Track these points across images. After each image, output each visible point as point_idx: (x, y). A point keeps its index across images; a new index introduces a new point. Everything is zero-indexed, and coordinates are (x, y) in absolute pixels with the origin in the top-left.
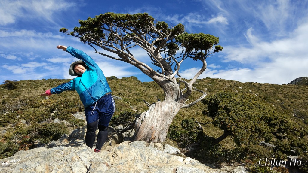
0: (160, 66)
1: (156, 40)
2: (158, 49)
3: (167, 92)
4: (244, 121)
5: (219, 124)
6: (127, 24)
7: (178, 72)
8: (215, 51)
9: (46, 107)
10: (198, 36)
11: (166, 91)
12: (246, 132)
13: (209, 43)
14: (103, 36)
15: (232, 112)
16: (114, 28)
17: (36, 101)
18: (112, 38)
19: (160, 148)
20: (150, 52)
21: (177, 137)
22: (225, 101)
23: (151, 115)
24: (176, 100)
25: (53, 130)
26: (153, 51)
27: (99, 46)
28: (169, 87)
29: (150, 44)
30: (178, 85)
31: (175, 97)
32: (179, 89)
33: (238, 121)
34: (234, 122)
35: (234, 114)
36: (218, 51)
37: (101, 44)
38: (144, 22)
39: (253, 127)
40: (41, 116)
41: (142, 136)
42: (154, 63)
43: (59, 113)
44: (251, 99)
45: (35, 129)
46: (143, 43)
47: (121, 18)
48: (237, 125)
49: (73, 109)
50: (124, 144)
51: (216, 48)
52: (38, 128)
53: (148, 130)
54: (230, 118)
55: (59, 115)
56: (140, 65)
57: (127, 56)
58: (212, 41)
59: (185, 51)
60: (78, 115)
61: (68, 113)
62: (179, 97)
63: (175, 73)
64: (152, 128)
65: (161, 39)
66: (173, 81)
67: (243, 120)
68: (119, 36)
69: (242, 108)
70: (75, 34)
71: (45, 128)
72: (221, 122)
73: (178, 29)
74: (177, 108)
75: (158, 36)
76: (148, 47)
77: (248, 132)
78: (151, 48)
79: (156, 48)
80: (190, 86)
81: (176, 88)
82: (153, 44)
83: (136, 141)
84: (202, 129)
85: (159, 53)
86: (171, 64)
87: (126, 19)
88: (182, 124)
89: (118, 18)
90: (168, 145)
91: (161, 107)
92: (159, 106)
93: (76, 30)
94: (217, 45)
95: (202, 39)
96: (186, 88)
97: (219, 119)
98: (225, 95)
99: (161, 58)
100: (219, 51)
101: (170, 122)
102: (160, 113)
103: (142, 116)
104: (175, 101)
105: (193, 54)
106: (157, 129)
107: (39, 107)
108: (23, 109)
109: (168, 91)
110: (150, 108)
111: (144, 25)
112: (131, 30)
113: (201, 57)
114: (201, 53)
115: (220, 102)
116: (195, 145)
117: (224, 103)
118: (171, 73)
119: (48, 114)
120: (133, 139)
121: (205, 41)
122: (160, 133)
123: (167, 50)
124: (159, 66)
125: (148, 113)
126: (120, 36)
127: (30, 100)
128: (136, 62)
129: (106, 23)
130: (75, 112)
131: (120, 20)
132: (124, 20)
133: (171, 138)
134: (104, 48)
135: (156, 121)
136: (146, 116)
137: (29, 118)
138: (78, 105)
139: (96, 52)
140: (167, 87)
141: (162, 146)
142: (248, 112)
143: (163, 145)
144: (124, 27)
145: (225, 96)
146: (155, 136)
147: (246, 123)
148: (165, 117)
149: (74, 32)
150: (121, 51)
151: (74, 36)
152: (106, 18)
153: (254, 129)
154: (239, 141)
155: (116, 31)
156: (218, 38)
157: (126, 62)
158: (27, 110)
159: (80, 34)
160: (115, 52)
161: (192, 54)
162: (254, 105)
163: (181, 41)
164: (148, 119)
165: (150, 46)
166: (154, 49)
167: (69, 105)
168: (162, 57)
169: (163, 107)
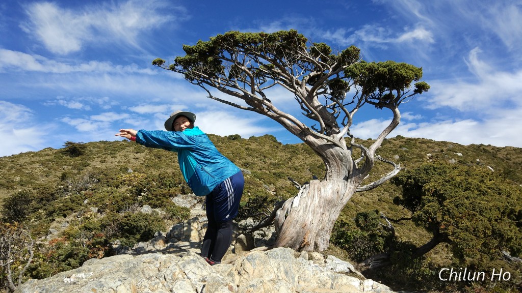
0: (318, 120)
1: (309, 75)
2: (313, 90)
3: (329, 164)
4: (471, 217)
5: (424, 221)
6: (261, 50)
7: (348, 130)
8: (416, 92)
9: (129, 186)
10: (384, 67)
11: (328, 162)
12: (474, 237)
13: (405, 77)
14: (220, 70)
15: (448, 201)
16: (240, 56)
17: (113, 176)
18: (236, 72)
19: (319, 262)
20: (301, 96)
21: (347, 242)
22: (436, 181)
23: (302, 203)
24: (346, 179)
25: (141, 224)
26: (306, 94)
27: (215, 86)
28: (333, 155)
29: (300, 82)
30: (349, 151)
31: (344, 173)
32: (351, 158)
33: (460, 218)
34: (453, 218)
35: (452, 205)
37: (219, 84)
38: (290, 45)
39: (489, 229)
40: (122, 200)
41: (286, 239)
42: (306, 113)
43: (150, 196)
44: (483, 177)
45: (114, 221)
46: (287, 81)
47: (252, 39)
48: (457, 225)
49: (172, 190)
50: (258, 252)
51: (417, 86)
52: (118, 221)
53: (298, 229)
54: (445, 211)
55: (149, 199)
56: (282, 118)
57: (261, 102)
58: (410, 74)
59: (360, 93)
60: (180, 199)
61: (164, 196)
62: (351, 173)
63: (344, 131)
64: (303, 227)
65: (319, 73)
66: (340, 145)
67: (469, 215)
68: (247, 70)
69: (466, 194)
70: (176, 67)
71: (128, 222)
72: (428, 219)
73: (349, 55)
74: (347, 191)
75: (313, 67)
76: (296, 86)
77: (478, 237)
78: (301, 88)
79: (310, 88)
80: (371, 153)
81: (346, 158)
82: (304, 81)
83: (277, 247)
84: (392, 230)
85: (316, 97)
86: (335, 115)
87: (260, 41)
88: (357, 221)
89: (247, 41)
90: (333, 257)
91: (319, 190)
92: (316, 188)
93: (178, 62)
94: (420, 82)
95: (391, 71)
96: (362, 156)
97: (424, 212)
98: (434, 169)
99: (319, 106)
100: (423, 92)
101: (335, 215)
102: (317, 200)
103: (286, 205)
104: (344, 179)
105: (375, 98)
106: (314, 228)
107: (119, 185)
108: (94, 189)
109: (331, 162)
110: (301, 191)
111: (290, 50)
112: (268, 60)
113: (389, 103)
114: (390, 96)
115: (425, 182)
116: (381, 257)
117: (432, 184)
118: (337, 131)
119: (133, 198)
120: (271, 244)
121: (397, 75)
122: (318, 235)
123: (329, 91)
124: (316, 119)
125: (297, 200)
126: (249, 69)
127: (104, 174)
128: (276, 113)
129: (227, 49)
130: (176, 195)
131: (249, 43)
132: (256, 43)
133: (337, 243)
134: (224, 90)
135: (310, 214)
136: (294, 206)
137: (103, 204)
138: (180, 183)
139: (211, 97)
140: (329, 155)
141: (322, 258)
142: (479, 201)
143: (324, 257)
144: (257, 55)
145: (435, 171)
146: (309, 241)
147: (474, 222)
148: (327, 207)
149: (175, 65)
150: (251, 96)
151: (175, 71)
152: (226, 40)
153: (489, 232)
154: (461, 252)
155: (243, 63)
156: (420, 69)
157: (260, 113)
158: (100, 191)
159: (184, 68)
160: (242, 97)
161: (373, 98)
162: (489, 188)
163: (353, 75)
164: (298, 211)
165: (301, 86)
166: (307, 91)
167: (165, 184)
168: (320, 104)
169: (323, 190)
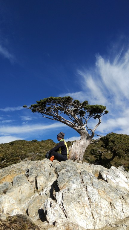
1: (74, 109)
2: (75, 114)
3: (82, 135)
5: (110, 148)
10: (95, 106)
12: (122, 151)
15: (115, 142)
22: (112, 138)
28: (82, 132)
31: (86, 137)
32: (88, 133)
33: (119, 146)
34: (117, 146)
35: (117, 143)
36: (106, 114)
43: (8, 161)
47: (57, 99)
48: (118, 148)
49: (17, 158)
51: (105, 112)
54: (115, 145)
56: (67, 122)
57: (60, 117)
58: (102, 108)
59: (89, 115)
61: (14, 160)
62: (88, 137)
63: (85, 125)
64: (75, 153)
65: (77, 108)
66: (84, 129)
67: (121, 145)
68: (56, 108)
69: (120, 140)
70: (31, 108)
73: (85, 103)
74: (87, 143)
80: (94, 131)
81: (86, 133)
82: (72, 111)
85: (76, 116)
86: (82, 121)
88: (91, 152)
90: (85, 162)
94: (106, 110)
95: (97, 107)
96: (91, 132)
99: (77, 118)
101: (84, 150)
102: (79, 146)
104: (86, 139)
106: (78, 154)
110: (74, 143)
113: (98, 117)
114: (98, 115)
115: (109, 138)
118: (83, 125)
121: (99, 108)
122: (80, 156)
125: (73, 146)
128: (65, 120)
134: (47, 114)
135: (77, 150)
140: (81, 132)
142: (124, 142)
143: (82, 162)
146: (77, 157)
147: (122, 147)
148: (82, 148)
152: (50, 99)
156: (105, 107)
157: (59, 121)
159: (34, 108)
161: (93, 116)
163: (87, 109)
164: (73, 149)
167: (13, 156)
169: (80, 143)
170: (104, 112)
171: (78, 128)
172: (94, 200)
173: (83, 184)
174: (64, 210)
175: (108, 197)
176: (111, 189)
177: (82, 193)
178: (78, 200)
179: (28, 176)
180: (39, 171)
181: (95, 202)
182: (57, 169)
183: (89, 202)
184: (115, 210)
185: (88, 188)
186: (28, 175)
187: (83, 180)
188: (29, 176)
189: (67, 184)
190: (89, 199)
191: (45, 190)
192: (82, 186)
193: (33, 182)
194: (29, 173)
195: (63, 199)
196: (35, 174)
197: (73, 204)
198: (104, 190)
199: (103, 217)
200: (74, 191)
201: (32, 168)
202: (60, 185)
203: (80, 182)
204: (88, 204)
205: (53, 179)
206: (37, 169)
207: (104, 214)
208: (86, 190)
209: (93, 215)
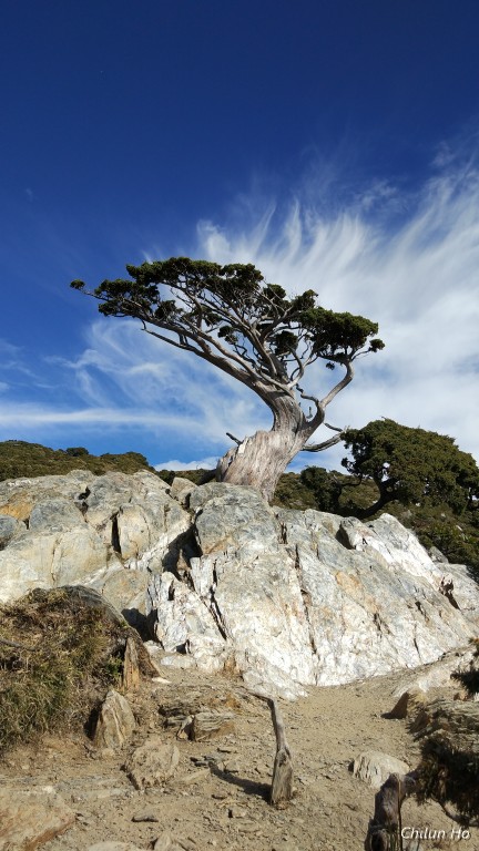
3: (278, 414)
8: (370, 349)
10: (342, 316)
11: (277, 411)
13: (361, 331)
23: (248, 451)
24: (296, 431)
28: (283, 404)
31: (293, 424)
36: (375, 351)
51: (373, 343)
53: (243, 475)
58: (366, 327)
59: (311, 348)
62: (300, 425)
64: (249, 474)
66: (291, 394)
67: (415, 462)
73: (306, 299)
74: (295, 445)
80: (323, 406)
89: (202, 267)
91: (267, 438)
92: (263, 437)
95: (347, 322)
100: (378, 350)
101: (281, 468)
102: (265, 449)
104: (293, 431)
106: (259, 476)
109: (280, 412)
113: (343, 359)
118: (287, 381)
125: (242, 447)
135: (257, 462)
136: (239, 453)
140: (279, 404)
148: (274, 457)
157: (200, 354)
164: (243, 458)
169: (270, 440)
170: (367, 345)
171: (267, 388)
172: (320, 599)
173: (287, 546)
174: (217, 614)
175: (370, 597)
176: (379, 576)
177: (282, 569)
178: (269, 590)
179: (84, 508)
180: (126, 498)
181: (324, 605)
182: (192, 496)
183: (305, 603)
184: (390, 637)
185: (301, 560)
186: (84, 504)
187: (284, 537)
188: (90, 509)
189: (230, 540)
190: (304, 593)
191: (147, 555)
192: (283, 551)
193: (101, 527)
194: (89, 500)
195: (215, 580)
196: (110, 503)
197: (249, 600)
198: (355, 575)
199: (347, 653)
200: (257, 562)
201: (102, 486)
202: (205, 542)
203: (276, 541)
204: (301, 609)
205: (176, 526)
206: (118, 491)
207: (351, 647)
208: (297, 566)
209: (313, 643)
